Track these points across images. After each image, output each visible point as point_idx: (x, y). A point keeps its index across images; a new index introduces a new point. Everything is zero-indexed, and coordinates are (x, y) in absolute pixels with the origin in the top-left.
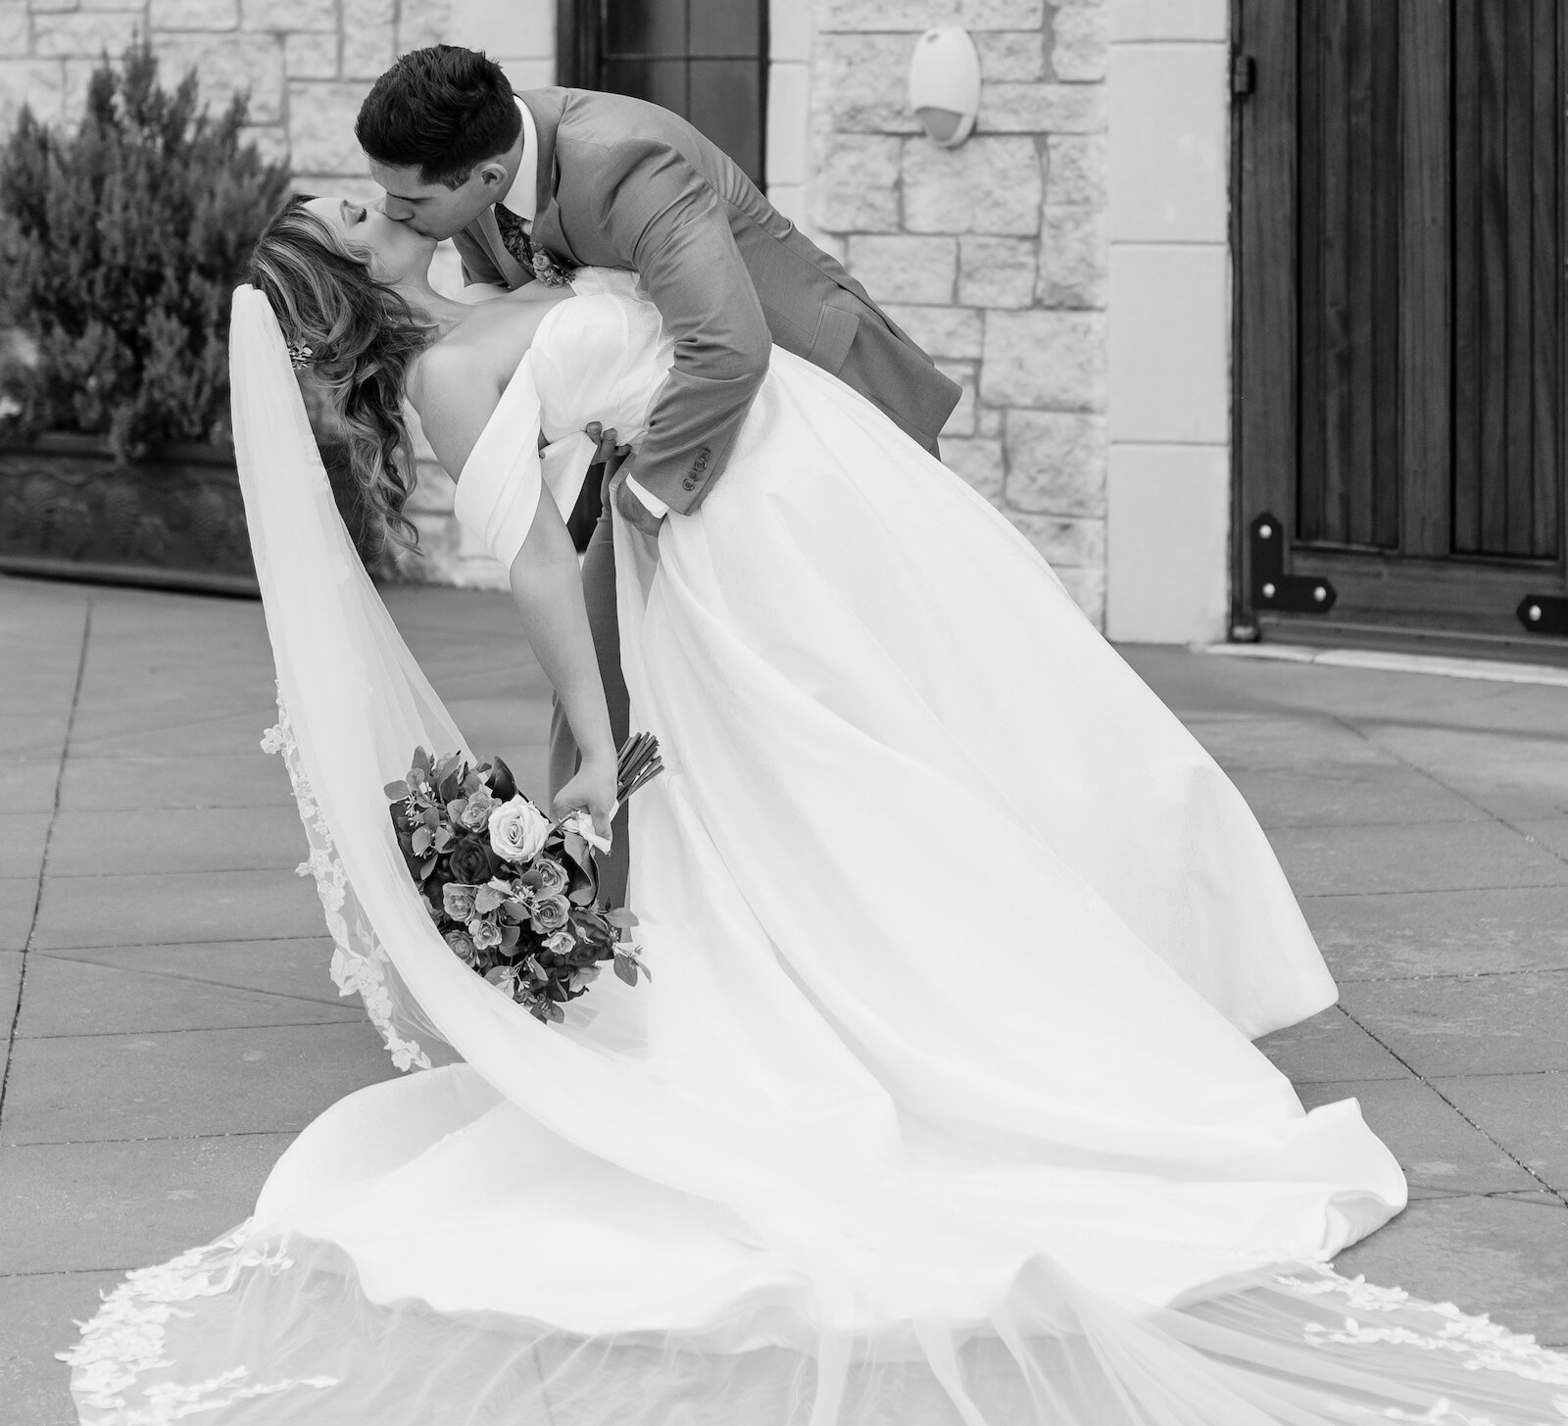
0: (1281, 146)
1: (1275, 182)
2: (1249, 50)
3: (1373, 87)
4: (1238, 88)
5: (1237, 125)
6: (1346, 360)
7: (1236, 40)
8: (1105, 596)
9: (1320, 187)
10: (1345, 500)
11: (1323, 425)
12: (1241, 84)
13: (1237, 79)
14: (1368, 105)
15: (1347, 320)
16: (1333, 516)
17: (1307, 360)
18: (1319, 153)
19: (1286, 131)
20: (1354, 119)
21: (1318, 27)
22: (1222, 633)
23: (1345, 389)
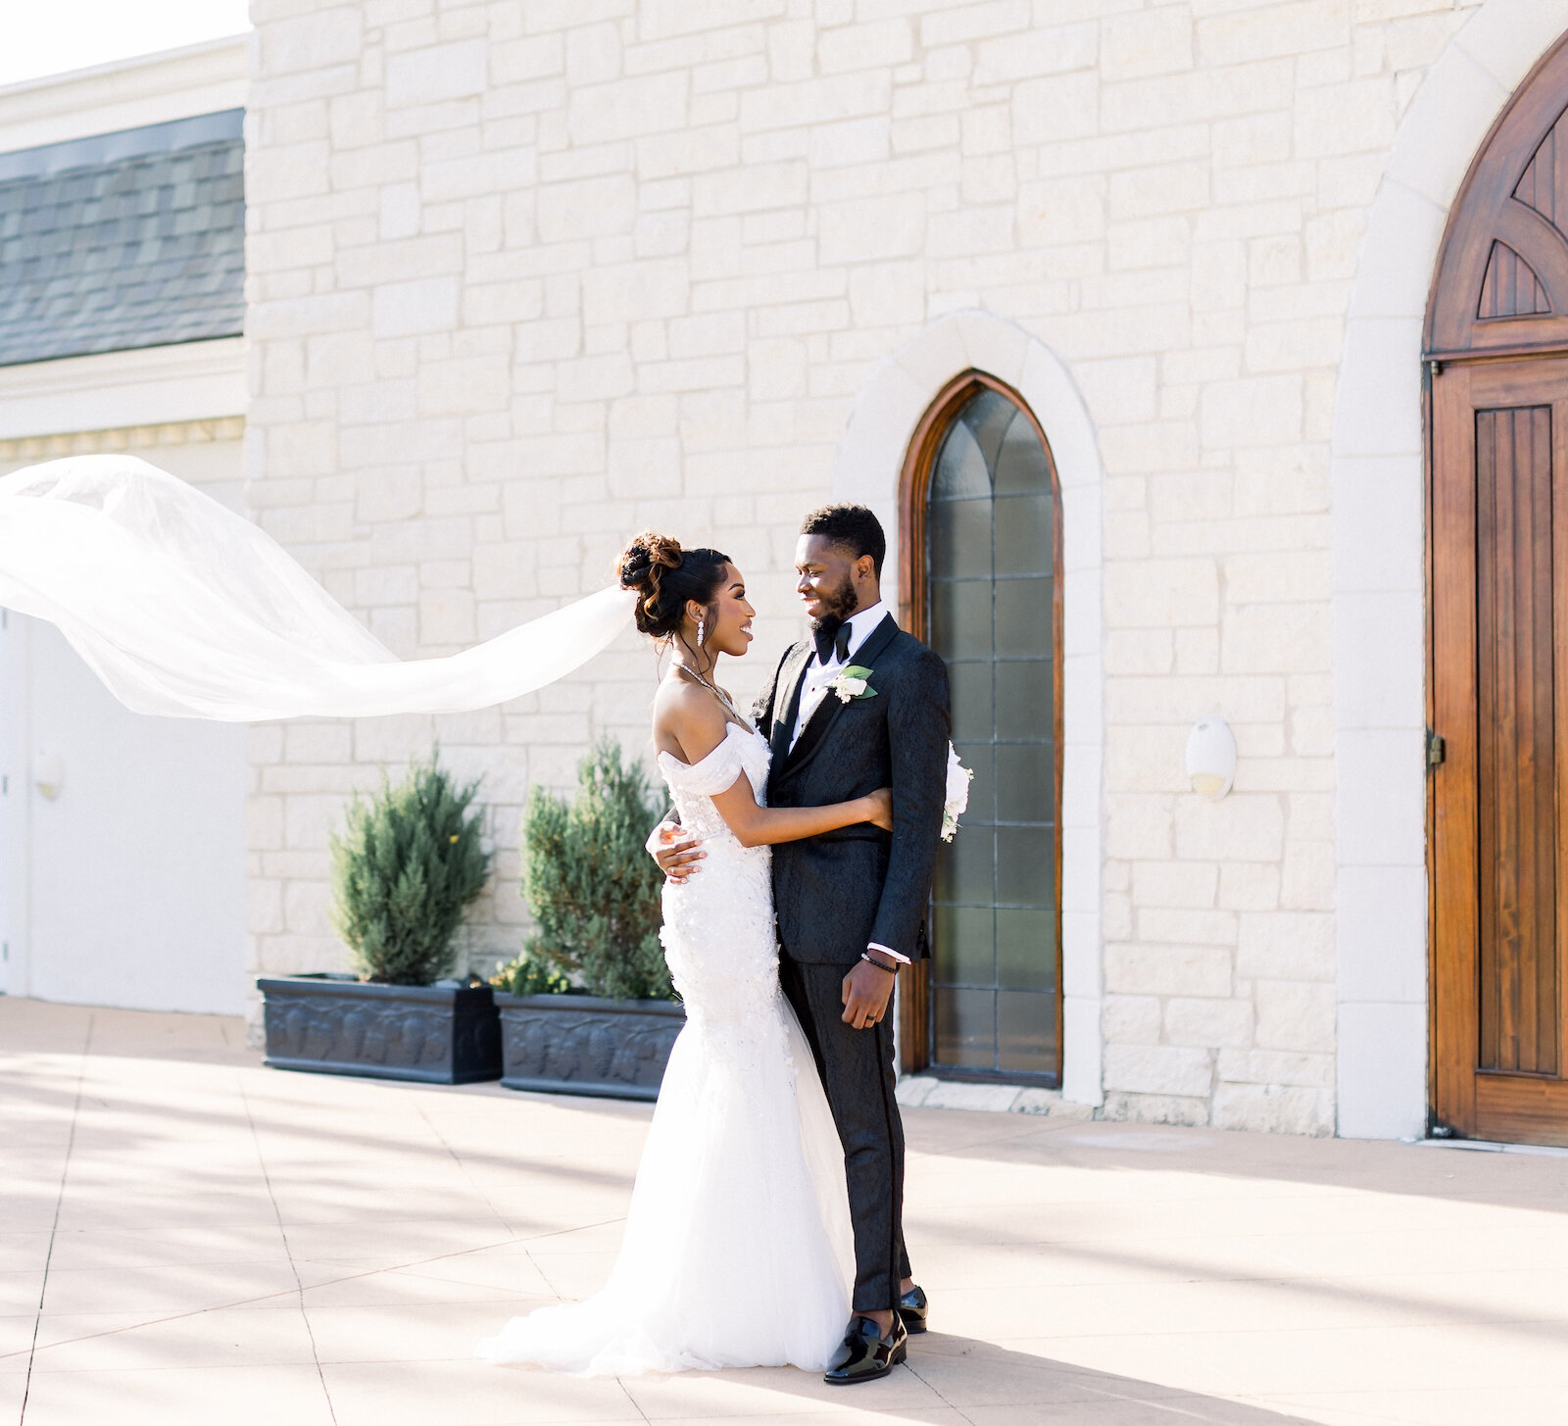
0: (1465, 799)
1: (1460, 827)
2: (1440, 733)
3: (1535, 758)
4: (1432, 760)
5: (1431, 785)
6: (1516, 945)
7: (1430, 727)
8: (1336, 1106)
9: (1495, 827)
10: (1516, 1041)
11: (1499, 990)
12: (1435, 756)
13: (1432, 754)
14: (1531, 771)
15: (1516, 917)
16: (1507, 1052)
17: (1486, 946)
18: (1494, 803)
19: (1469, 788)
20: (1521, 781)
21: (1494, 719)
22: (1423, 1132)
23: (1515, 964)
